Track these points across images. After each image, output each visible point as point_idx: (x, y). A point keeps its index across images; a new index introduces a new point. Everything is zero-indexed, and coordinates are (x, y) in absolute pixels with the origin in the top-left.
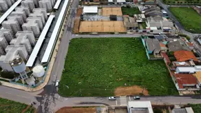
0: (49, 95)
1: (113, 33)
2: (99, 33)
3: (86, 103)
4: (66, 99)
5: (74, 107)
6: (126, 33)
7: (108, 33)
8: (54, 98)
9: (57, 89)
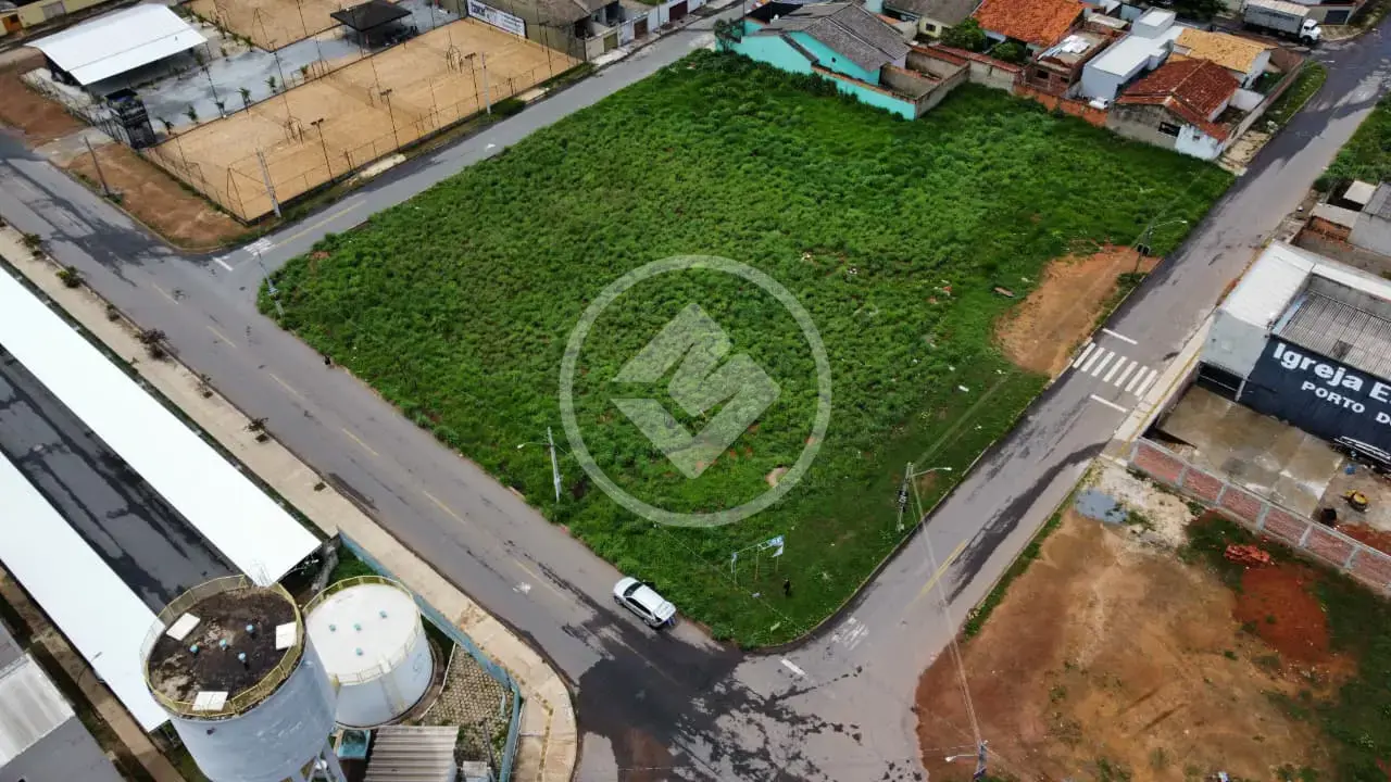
0: (704, 725)
1: (508, 108)
2: (419, 152)
3: (991, 541)
4: (853, 631)
5: (971, 628)
6: (586, 70)
7: (479, 121)
8: (771, 707)
9: (692, 635)
